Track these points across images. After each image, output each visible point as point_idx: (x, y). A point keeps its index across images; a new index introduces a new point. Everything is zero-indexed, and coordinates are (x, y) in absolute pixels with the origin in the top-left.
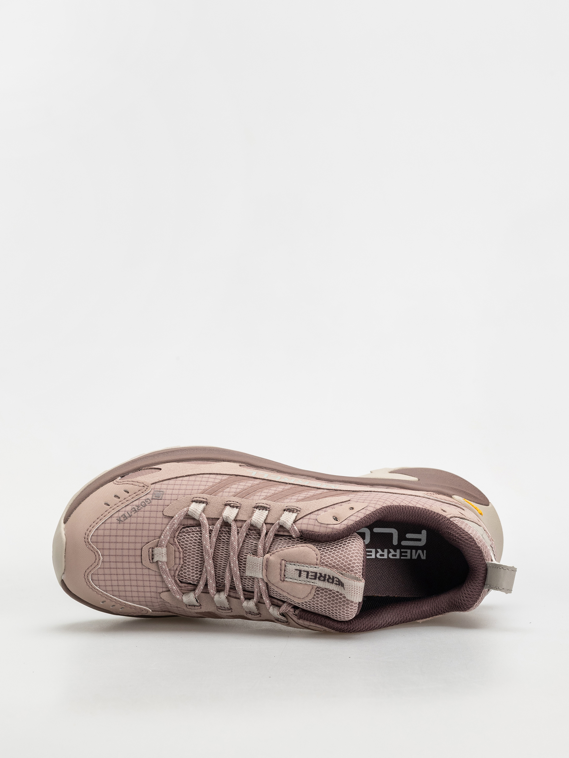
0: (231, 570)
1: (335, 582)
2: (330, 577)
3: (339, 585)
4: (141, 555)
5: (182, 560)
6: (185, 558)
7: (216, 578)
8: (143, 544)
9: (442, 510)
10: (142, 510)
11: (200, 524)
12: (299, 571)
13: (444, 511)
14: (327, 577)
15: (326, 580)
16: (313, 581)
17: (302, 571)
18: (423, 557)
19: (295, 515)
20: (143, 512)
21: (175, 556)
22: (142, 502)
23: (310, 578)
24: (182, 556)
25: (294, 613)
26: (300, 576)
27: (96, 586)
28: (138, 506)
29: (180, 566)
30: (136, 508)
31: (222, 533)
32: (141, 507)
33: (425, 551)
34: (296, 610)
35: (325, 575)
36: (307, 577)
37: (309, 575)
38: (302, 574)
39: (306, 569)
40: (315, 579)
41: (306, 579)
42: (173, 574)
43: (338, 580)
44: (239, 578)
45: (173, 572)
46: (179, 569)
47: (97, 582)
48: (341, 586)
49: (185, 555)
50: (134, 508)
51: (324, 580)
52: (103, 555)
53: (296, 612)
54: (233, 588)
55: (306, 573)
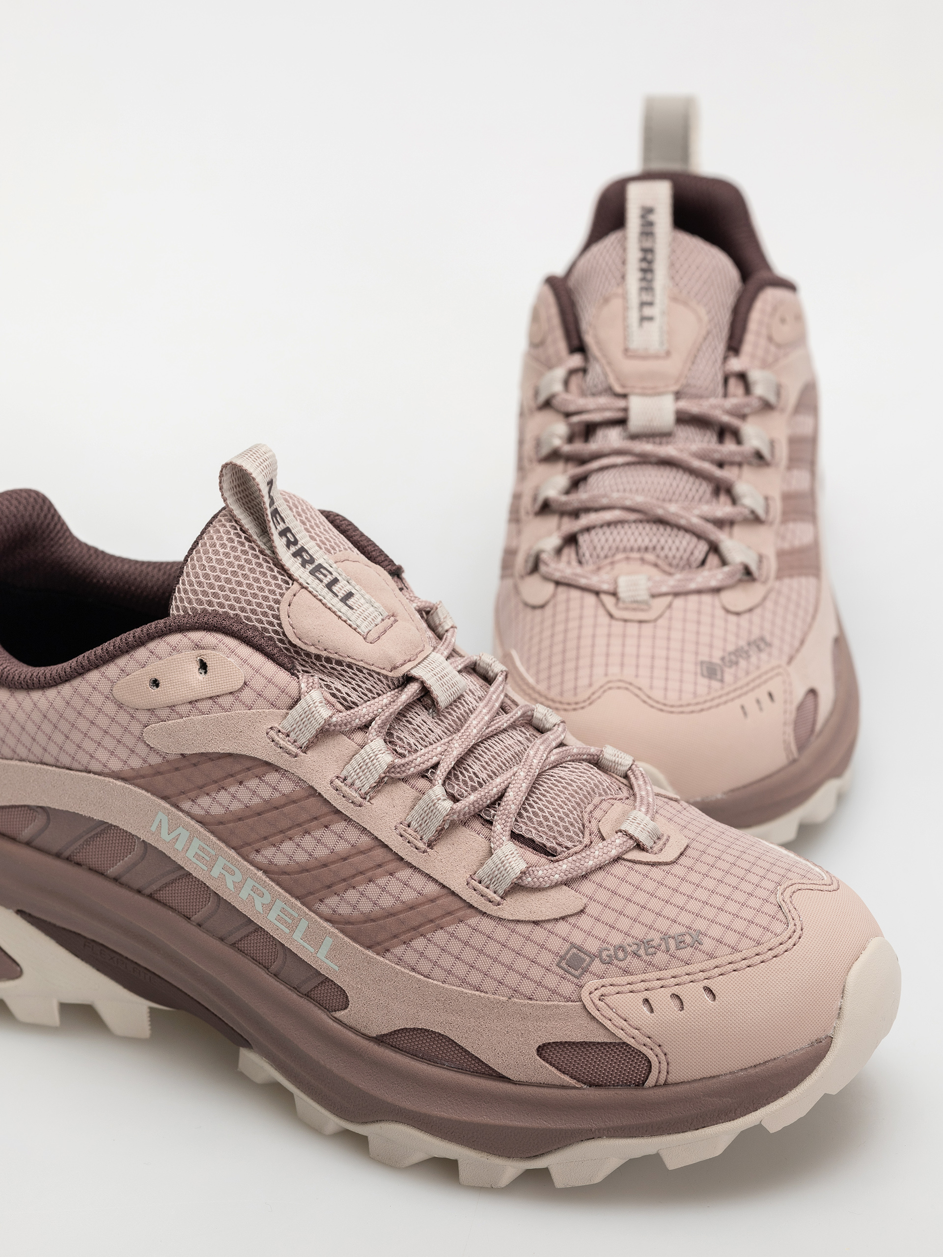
2: (287, 541)
3: (277, 510)
4: (682, 853)
5: (593, 803)
8: (666, 868)
10: (630, 940)
11: (510, 833)
14: (293, 548)
15: (299, 545)
16: (327, 566)
19: (288, 724)
20: (633, 933)
21: (605, 814)
22: (619, 960)
23: (332, 575)
24: (590, 806)
26: (350, 594)
28: (635, 955)
29: (603, 798)
32: (629, 949)
36: (336, 581)
37: (328, 580)
38: (344, 592)
39: (328, 594)
40: (321, 567)
41: (342, 581)
42: (630, 800)
43: (275, 519)
45: (628, 802)
46: (610, 797)
48: (274, 505)
50: (647, 955)
51: (302, 549)
52: (774, 892)
55: (335, 589)
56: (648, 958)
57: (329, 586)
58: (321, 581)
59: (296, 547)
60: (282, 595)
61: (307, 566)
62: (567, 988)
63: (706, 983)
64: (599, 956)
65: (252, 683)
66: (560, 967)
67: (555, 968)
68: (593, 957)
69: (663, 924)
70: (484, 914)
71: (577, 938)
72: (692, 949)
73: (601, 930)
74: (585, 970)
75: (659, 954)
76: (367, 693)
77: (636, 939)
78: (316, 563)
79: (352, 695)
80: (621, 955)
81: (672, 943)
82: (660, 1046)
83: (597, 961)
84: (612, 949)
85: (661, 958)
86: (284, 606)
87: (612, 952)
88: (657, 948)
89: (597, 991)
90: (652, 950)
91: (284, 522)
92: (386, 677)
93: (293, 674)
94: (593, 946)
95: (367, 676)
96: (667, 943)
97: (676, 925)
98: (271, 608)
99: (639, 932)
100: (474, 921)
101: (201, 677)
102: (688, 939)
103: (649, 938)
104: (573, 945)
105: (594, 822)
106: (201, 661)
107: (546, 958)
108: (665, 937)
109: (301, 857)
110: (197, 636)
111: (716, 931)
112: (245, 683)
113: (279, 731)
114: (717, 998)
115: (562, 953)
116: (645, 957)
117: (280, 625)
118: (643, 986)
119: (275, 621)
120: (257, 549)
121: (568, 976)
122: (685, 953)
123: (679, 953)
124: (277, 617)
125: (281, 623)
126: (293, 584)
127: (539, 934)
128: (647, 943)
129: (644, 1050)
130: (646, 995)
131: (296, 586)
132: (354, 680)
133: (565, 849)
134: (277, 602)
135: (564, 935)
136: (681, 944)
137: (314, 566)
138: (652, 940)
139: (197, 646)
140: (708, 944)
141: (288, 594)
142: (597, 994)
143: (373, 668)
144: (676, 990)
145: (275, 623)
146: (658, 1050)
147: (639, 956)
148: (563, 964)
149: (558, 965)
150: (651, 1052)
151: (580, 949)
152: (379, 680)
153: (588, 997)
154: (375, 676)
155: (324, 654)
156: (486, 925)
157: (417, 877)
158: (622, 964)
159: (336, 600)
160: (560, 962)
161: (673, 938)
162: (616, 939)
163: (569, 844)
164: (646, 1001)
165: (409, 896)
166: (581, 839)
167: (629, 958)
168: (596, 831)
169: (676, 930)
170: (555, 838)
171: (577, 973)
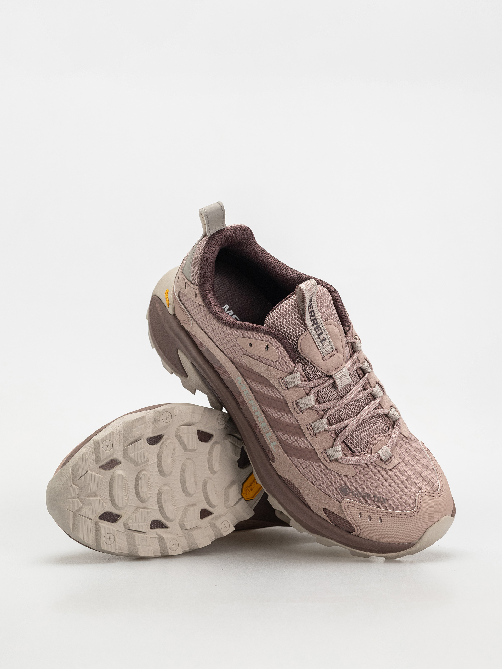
0: (356, 395)
1: (312, 309)
2: (311, 315)
3: (311, 304)
4: (395, 466)
5: (375, 437)
6: (373, 435)
7: (368, 404)
8: (387, 471)
9: (196, 297)
10: (364, 492)
11: (343, 441)
12: (323, 342)
13: (196, 295)
14: (312, 318)
15: (315, 317)
16: (321, 327)
17: (321, 340)
18: (227, 307)
19: (286, 379)
20: (366, 490)
21: (377, 443)
22: (358, 497)
23: (322, 331)
24: (373, 438)
25: (349, 331)
26: (325, 339)
27: (438, 484)
28: (364, 497)
29: (380, 435)
30: (366, 497)
31: (337, 421)
32: (363, 495)
33: (223, 308)
34: (346, 331)
35: (311, 321)
36: (322, 333)
37: (319, 332)
38: (323, 338)
39: (317, 338)
40: (319, 327)
41: (324, 333)
42: (389, 437)
43: (309, 307)
44: (357, 386)
45: (388, 437)
46: (383, 435)
47: (436, 485)
48: (311, 302)
49: (371, 437)
50: (367, 499)
51: (315, 319)
52: (417, 493)
53: (348, 330)
54: (364, 388)
55: (320, 336)
56: (367, 500)
57: (319, 335)
58: (317, 333)
59: (314, 318)
60: (302, 334)
61: (314, 326)
62: (339, 497)
63: (381, 516)
64: (353, 493)
65: (280, 361)
66: (339, 490)
67: (338, 489)
68: (351, 492)
69: (376, 491)
70: (323, 464)
71: (348, 484)
72: (381, 504)
73: (356, 484)
74: (346, 495)
75: (371, 500)
76: (316, 376)
77: (366, 492)
78: (318, 325)
79: (311, 375)
80: (359, 495)
81: (376, 498)
82: (359, 527)
83: (351, 494)
84: (357, 492)
85: (371, 502)
86: (301, 338)
87: (357, 493)
88: (371, 498)
89: (347, 503)
90: (369, 498)
91: (313, 308)
92: (324, 374)
93: (294, 363)
94: (352, 488)
95: (318, 371)
96: (375, 498)
97: (380, 493)
98: (297, 337)
99: (368, 490)
100: (319, 464)
101: (265, 350)
102: (382, 500)
103: (370, 494)
104: (346, 485)
105: (372, 445)
106: (267, 345)
107: (336, 485)
108: (375, 496)
109: (276, 416)
110: (269, 337)
111: (392, 501)
112: (278, 360)
113: (283, 380)
114: (382, 522)
115: (342, 486)
116: (366, 499)
117: (297, 343)
118: (362, 508)
119: (296, 341)
120: (300, 314)
121: (341, 494)
122: (379, 504)
123: (377, 503)
124: (297, 340)
125: (298, 343)
126: (307, 331)
127: (337, 477)
128: (369, 495)
129: (354, 526)
130: (362, 511)
131: (308, 332)
132: (314, 370)
133: (358, 452)
134: (300, 336)
135: (345, 481)
136: (379, 500)
137: (317, 326)
138: (371, 495)
139: (268, 341)
140: (387, 504)
141: (304, 334)
142: (347, 504)
143: (321, 370)
144: (371, 514)
145: (296, 342)
146: (358, 528)
147: (364, 498)
148: (341, 489)
149: (339, 489)
150: (356, 527)
151: (348, 487)
152: (322, 373)
153: (344, 504)
154: (321, 372)
155: (307, 359)
156: (323, 467)
157: (307, 442)
158: (359, 498)
159: (319, 341)
160: (340, 488)
161: (378, 497)
162: (360, 489)
163: (360, 451)
164: (360, 513)
165: (303, 446)
166: (365, 450)
167: (361, 497)
168: (371, 449)
169: (380, 495)
170: (356, 447)
171: (344, 494)
